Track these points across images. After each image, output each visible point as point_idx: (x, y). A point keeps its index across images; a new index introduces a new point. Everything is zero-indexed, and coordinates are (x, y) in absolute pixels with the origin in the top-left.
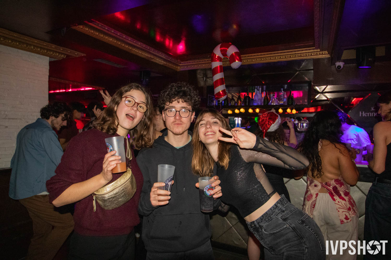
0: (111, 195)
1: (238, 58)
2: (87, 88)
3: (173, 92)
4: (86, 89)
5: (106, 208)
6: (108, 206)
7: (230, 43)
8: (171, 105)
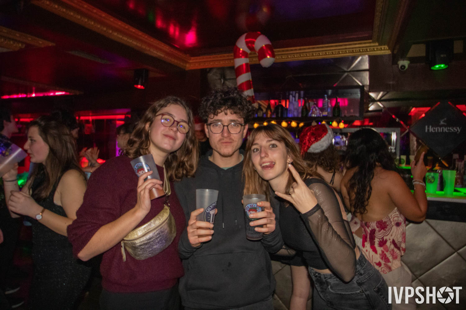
0: (143, 241)
1: (269, 52)
2: (58, 92)
3: (218, 101)
4: (57, 94)
5: (137, 258)
6: (139, 255)
7: (259, 33)
8: (216, 118)
